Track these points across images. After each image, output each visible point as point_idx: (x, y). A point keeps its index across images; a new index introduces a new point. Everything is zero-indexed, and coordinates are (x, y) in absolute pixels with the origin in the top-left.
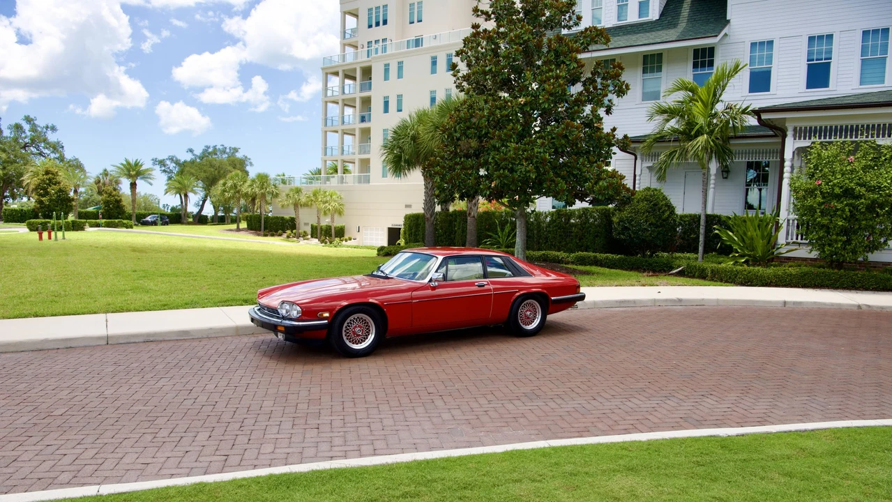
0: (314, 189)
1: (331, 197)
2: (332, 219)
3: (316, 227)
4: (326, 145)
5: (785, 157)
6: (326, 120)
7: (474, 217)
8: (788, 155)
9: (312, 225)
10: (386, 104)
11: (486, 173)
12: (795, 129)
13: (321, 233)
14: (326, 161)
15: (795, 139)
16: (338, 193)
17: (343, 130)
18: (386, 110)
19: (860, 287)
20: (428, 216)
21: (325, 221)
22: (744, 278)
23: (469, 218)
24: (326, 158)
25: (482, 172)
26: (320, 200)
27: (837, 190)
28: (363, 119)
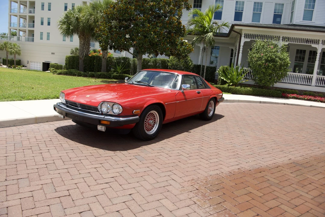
0: (5, 42)
1: (14, 46)
2: (15, 56)
3: (6, 60)
4: (11, 21)
5: (241, 45)
6: (11, 9)
7: (106, 59)
8: (242, 44)
9: (3, 59)
10: (43, 6)
11: (130, 37)
12: (245, 34)
13: (8, 63)
14: (10, 29)
15: (245, 38)
16: (18, 45)
17: (20, 16)
18: (43, 9)
19: (271, 96)
20: (81, 57)
21: (10, 57)
22: (234, 91)
23: (103, 59)
24: (10, 28)
25: (127, 36)
26: (8, 47)
27: (269, 59)
28: (30, 12)
